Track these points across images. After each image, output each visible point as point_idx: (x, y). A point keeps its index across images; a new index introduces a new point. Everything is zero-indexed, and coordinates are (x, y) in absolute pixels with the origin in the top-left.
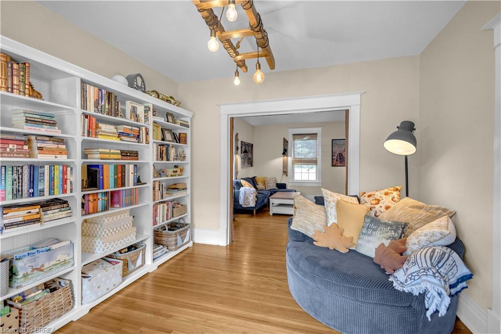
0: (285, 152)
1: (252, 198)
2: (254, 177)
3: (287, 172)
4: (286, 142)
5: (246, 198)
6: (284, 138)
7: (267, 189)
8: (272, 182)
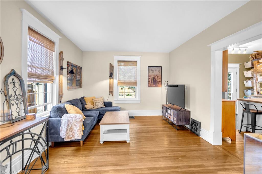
0: (111, 75)
1: (78, 128)
2: (83, 98)
3: (113, 92)
4: (112, 67)
5: (70, 129)
6: (110, 64)
7: (95, 108)
8: (100, 101)
